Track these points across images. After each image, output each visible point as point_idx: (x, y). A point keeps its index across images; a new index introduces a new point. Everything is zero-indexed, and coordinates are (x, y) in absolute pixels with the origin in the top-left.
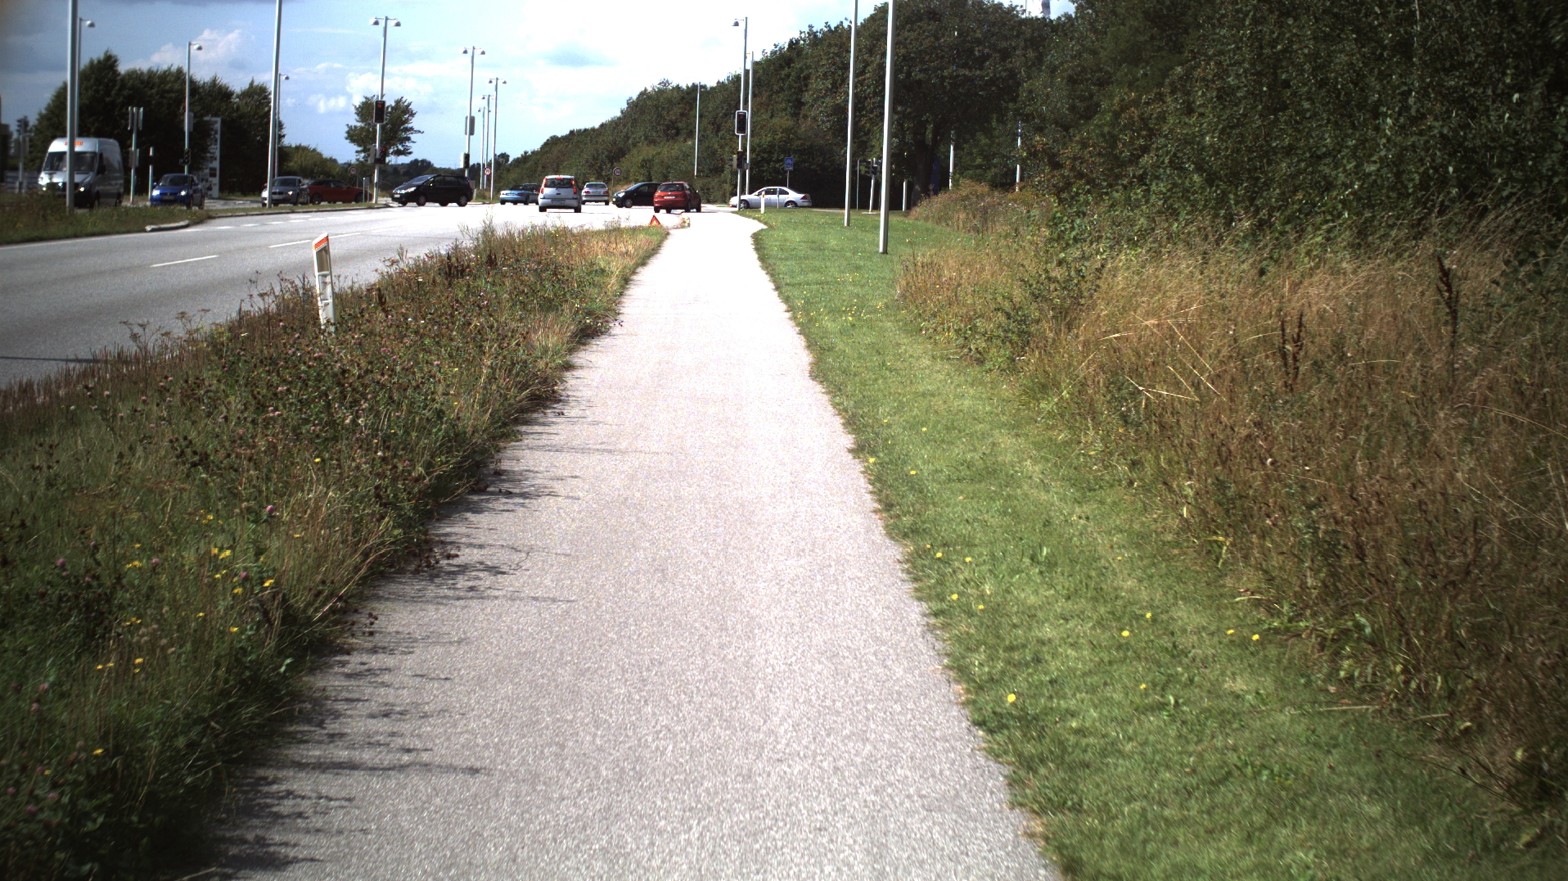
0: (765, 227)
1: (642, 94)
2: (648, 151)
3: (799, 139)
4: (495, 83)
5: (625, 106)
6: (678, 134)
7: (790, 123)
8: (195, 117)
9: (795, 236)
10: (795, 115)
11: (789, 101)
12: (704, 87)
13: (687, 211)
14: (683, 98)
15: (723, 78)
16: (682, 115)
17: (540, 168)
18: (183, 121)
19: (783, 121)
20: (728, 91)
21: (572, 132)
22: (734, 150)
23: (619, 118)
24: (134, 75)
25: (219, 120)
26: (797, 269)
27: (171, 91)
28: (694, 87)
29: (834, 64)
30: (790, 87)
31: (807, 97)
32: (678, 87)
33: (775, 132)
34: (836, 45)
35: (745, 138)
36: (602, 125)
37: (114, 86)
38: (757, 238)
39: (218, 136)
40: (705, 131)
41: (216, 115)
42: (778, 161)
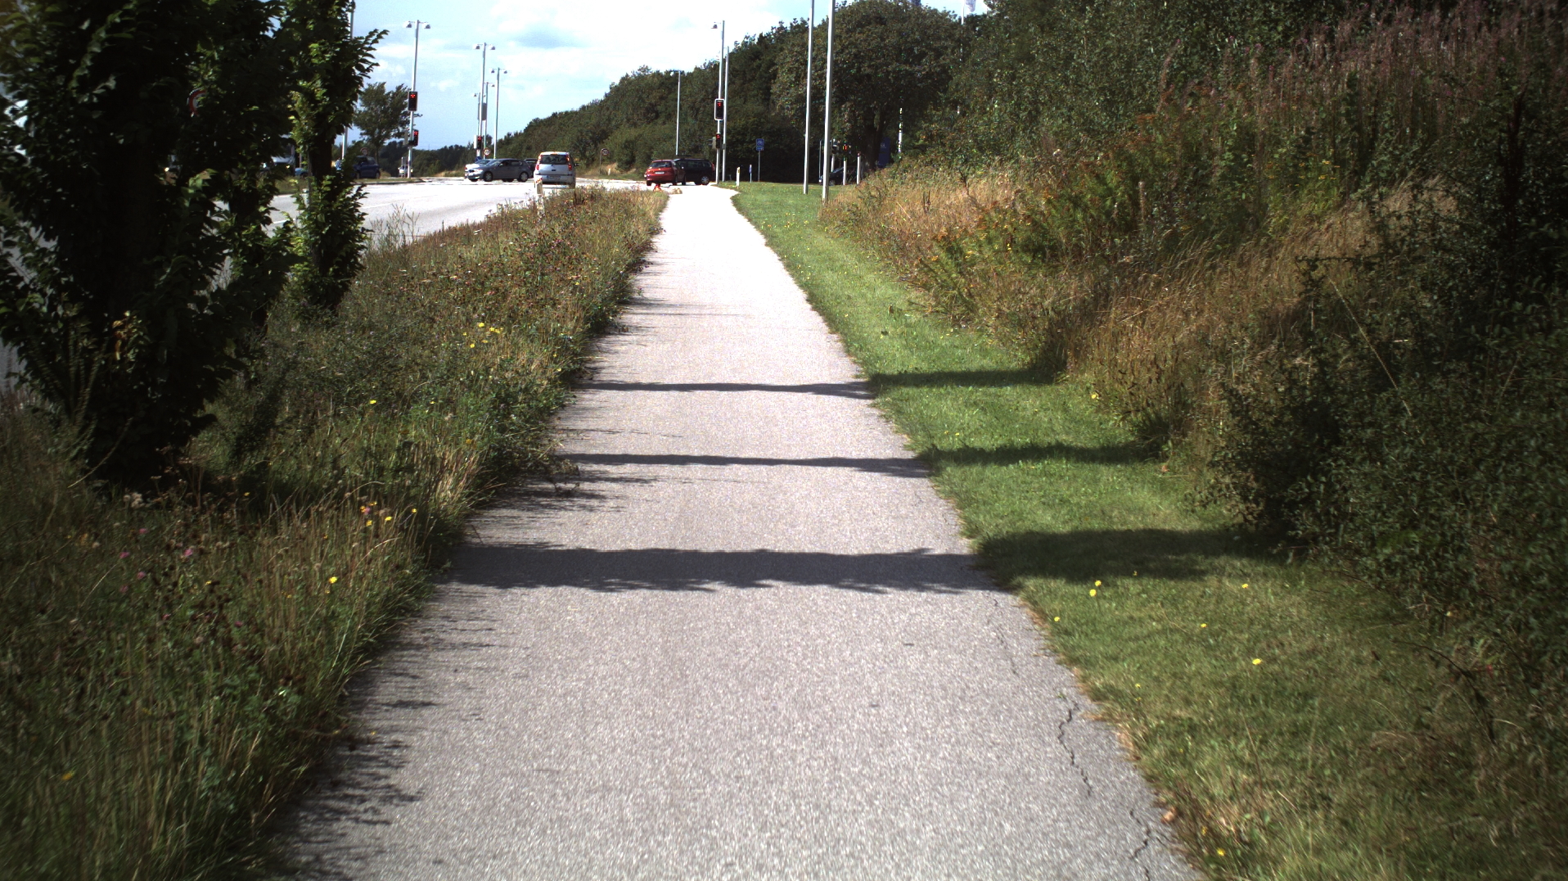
0: (740, 193)
1: (623, 79)
2: (630, 133)
3: (768, 122)
4: (497, 72)
5: (608, 91)
6: (657, 117)
7: (761, 108)
10: (765, 102)
11: (760, 90)
12: (682, 73)
14: (664, 83)
15: (700, 65)
16: (662, 98)
19: (754, 106)
20: (706, 76)
21: (554, 115)
22: (713, 133)
23: (603, 101)
28: (673, 74)
29: (797, 61)
30: (761, 77)
31: (775, 89)
32: (657, 73)
33: (748, 117)
34: (799, 45)
35: (722, 123)
36: (583, 108)
40: (686, 113)
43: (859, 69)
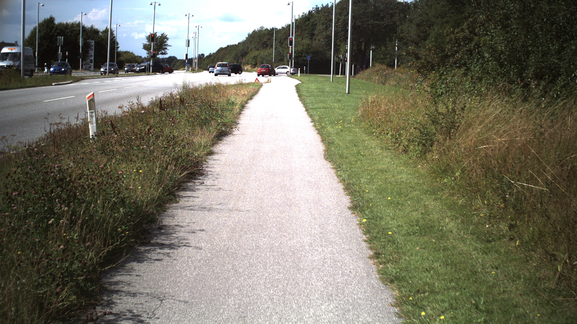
0: (300, 82)
1: (253, 31)
2: (255, 53)
3: (312, 48)
4: (198, 27)
5: (247, 36)
6: (267, 46)
7: (309, 42)
8: (84, 40)
9: (313, 86)
10: (311, 39)
11: (309, 34)
12: (277, 29)
13: (270, 76)
14: (269, 33)
15: (284, 26)
16: (269, 39)
17: (216, 59)
18: (79, 42)
19: (306, 41)
20: (286, 30)
21: (228, 46)
22: (288, 53)
23: (245, 41)
24: (61, 24)
25: (93, 41)
26: (314, 101)
27: (75, 30)
28: (273, 29)
29: (326, 19)
30: (309, 28)
31: (316, 32)
32: (267, 29)
33: (303, 46)
34: (327, 12)
35: (292, 48)
36: (239, 43)
37: (53, 29)
38: (297, 87)
39: (93, 48)
40: (277, 45)
41: (92, 39)
42: (305, 56)
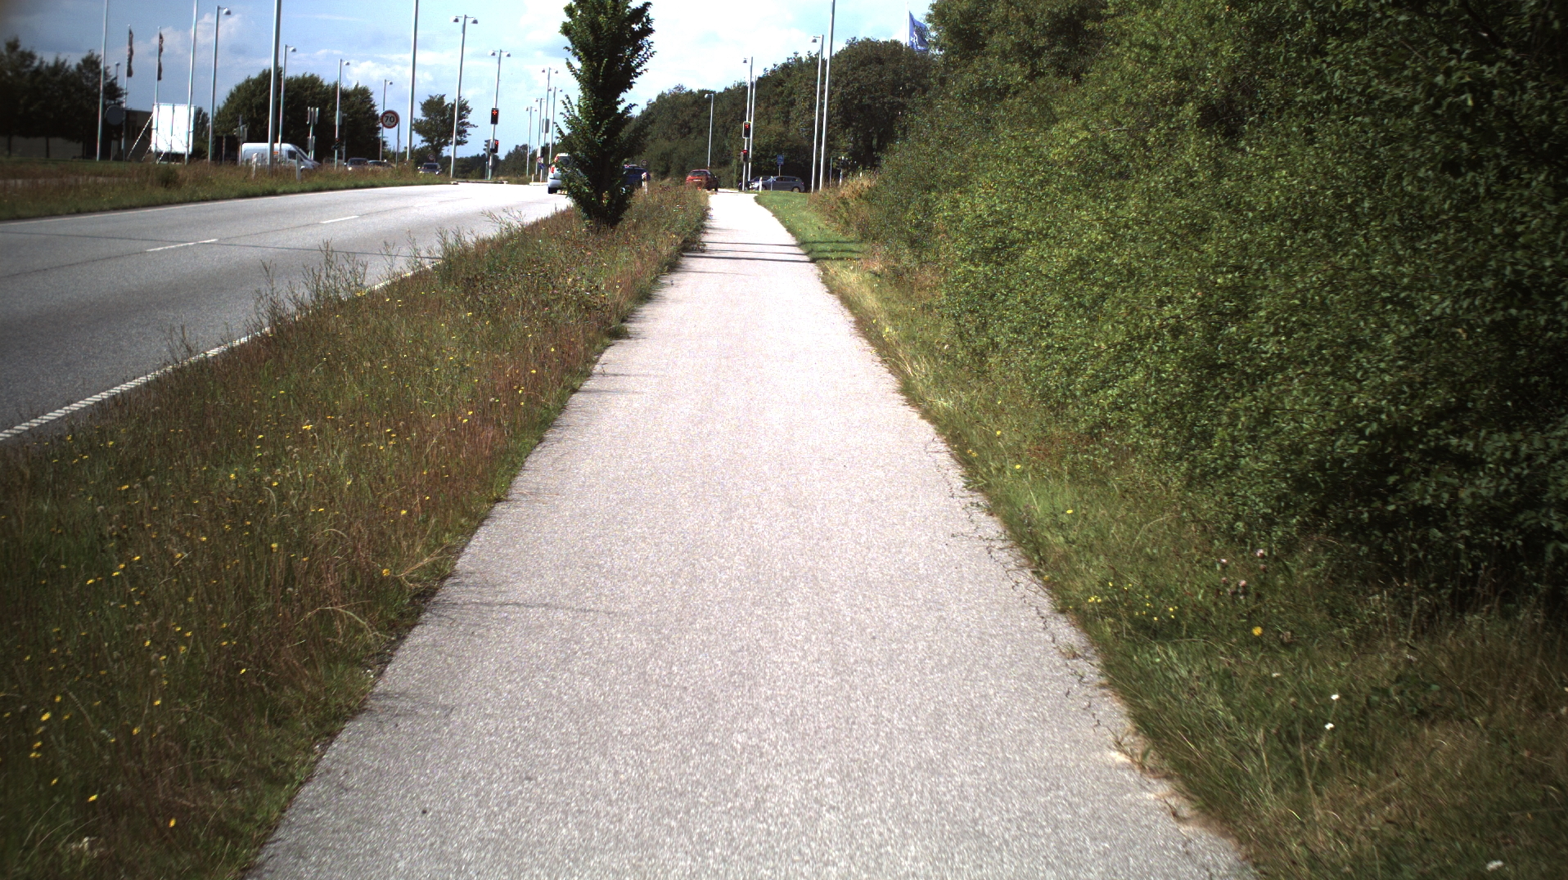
1: (658, 98)
3: (789, 140)
6: (692, 132)
7: (782, 129)
10: (786, 123)
11: (781, 112)
12: (714, 92)
14: (694, 101)
20: (736, 99)
28: (705, 92)
30: (783, 101)
31: (793, 115)
32: (691, 92)
33: (771, 136)
35: (749, 141)
40: (717, 131)
42: (773, 157)
43: (860, 101)
